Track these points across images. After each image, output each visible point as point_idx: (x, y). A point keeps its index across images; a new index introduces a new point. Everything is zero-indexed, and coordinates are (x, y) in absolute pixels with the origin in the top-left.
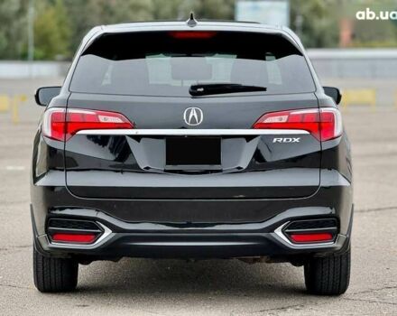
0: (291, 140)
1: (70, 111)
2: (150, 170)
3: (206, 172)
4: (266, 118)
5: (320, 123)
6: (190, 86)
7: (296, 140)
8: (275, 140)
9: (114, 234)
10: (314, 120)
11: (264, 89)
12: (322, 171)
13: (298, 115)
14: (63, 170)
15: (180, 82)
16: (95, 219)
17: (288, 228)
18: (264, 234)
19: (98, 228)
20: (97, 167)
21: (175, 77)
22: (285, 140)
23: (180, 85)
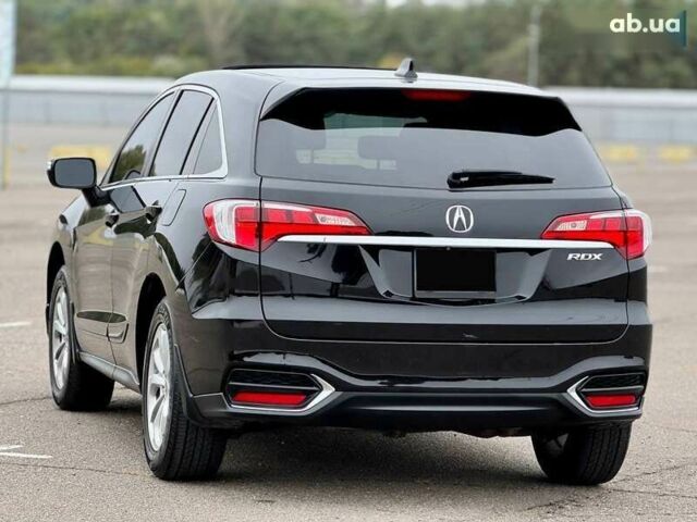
0: (590, 256)
1: (267, 205)
2: (393, 298)
3: (474, 302)
4: (558, 223)
5: (625, 232)
6: (451, 173)
7: (597, 257)
8: (570, 256)
9: (339, 393)
10: (618, 229)
11: (549, 181)
12: (629, 303)
13: (598, 220)
14: (256, 295)
15: (375, 162)
16: (309, 370)
17: (586, 387)
18: (554, 395)
19: (312, 384)
20: (312, 291)
21: (363, 155)
22: (583, 256)
23: (375, 167)
